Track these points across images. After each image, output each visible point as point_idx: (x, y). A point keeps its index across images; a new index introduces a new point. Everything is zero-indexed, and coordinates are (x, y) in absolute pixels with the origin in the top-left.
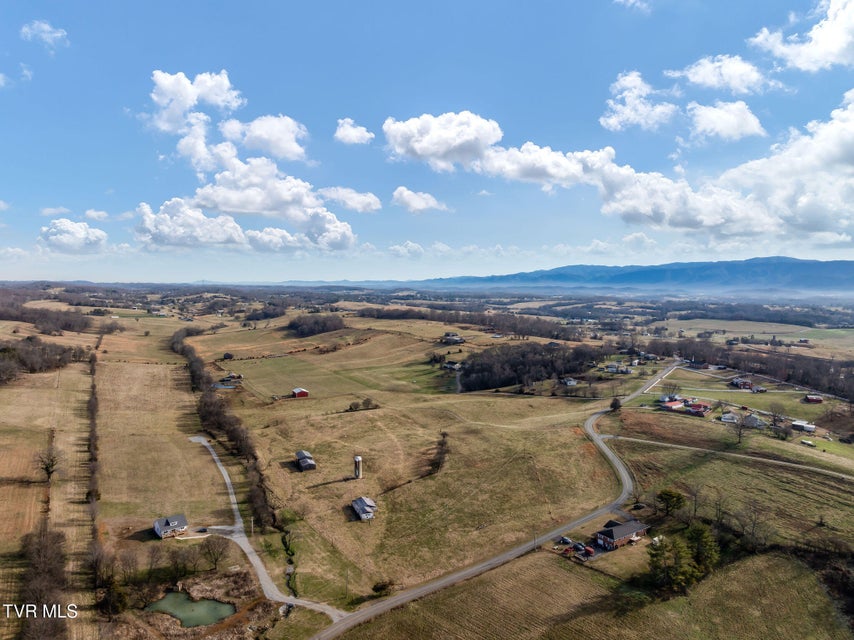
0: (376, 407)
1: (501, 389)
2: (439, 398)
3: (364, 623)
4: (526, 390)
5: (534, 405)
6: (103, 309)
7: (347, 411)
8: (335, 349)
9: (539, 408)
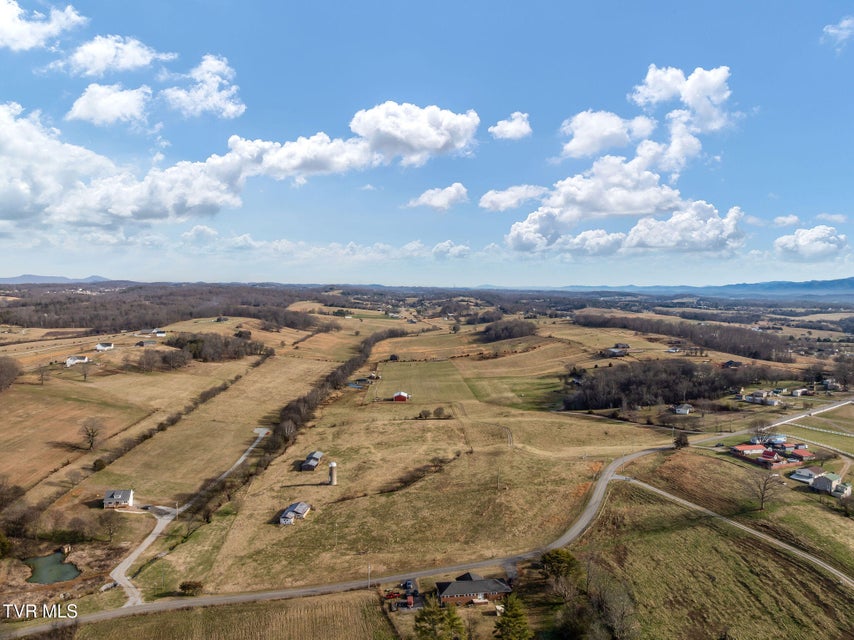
0: (449, 417)
1: (595, 411)
2: (522, 414)
3: (140, 614)
4: (621, 415)
5: (611, 432)
6: (345, 309)
7: (416, 418)
8: (496, 356)
9: (613, 436)
